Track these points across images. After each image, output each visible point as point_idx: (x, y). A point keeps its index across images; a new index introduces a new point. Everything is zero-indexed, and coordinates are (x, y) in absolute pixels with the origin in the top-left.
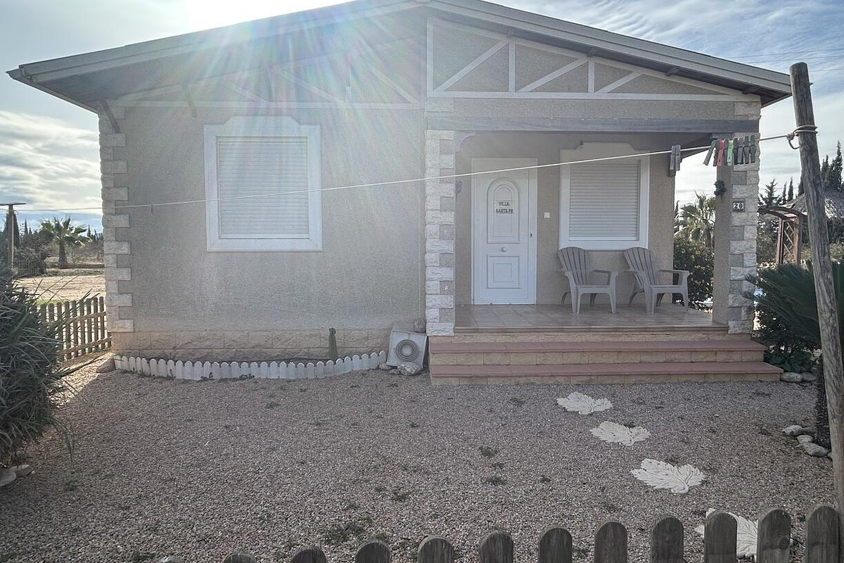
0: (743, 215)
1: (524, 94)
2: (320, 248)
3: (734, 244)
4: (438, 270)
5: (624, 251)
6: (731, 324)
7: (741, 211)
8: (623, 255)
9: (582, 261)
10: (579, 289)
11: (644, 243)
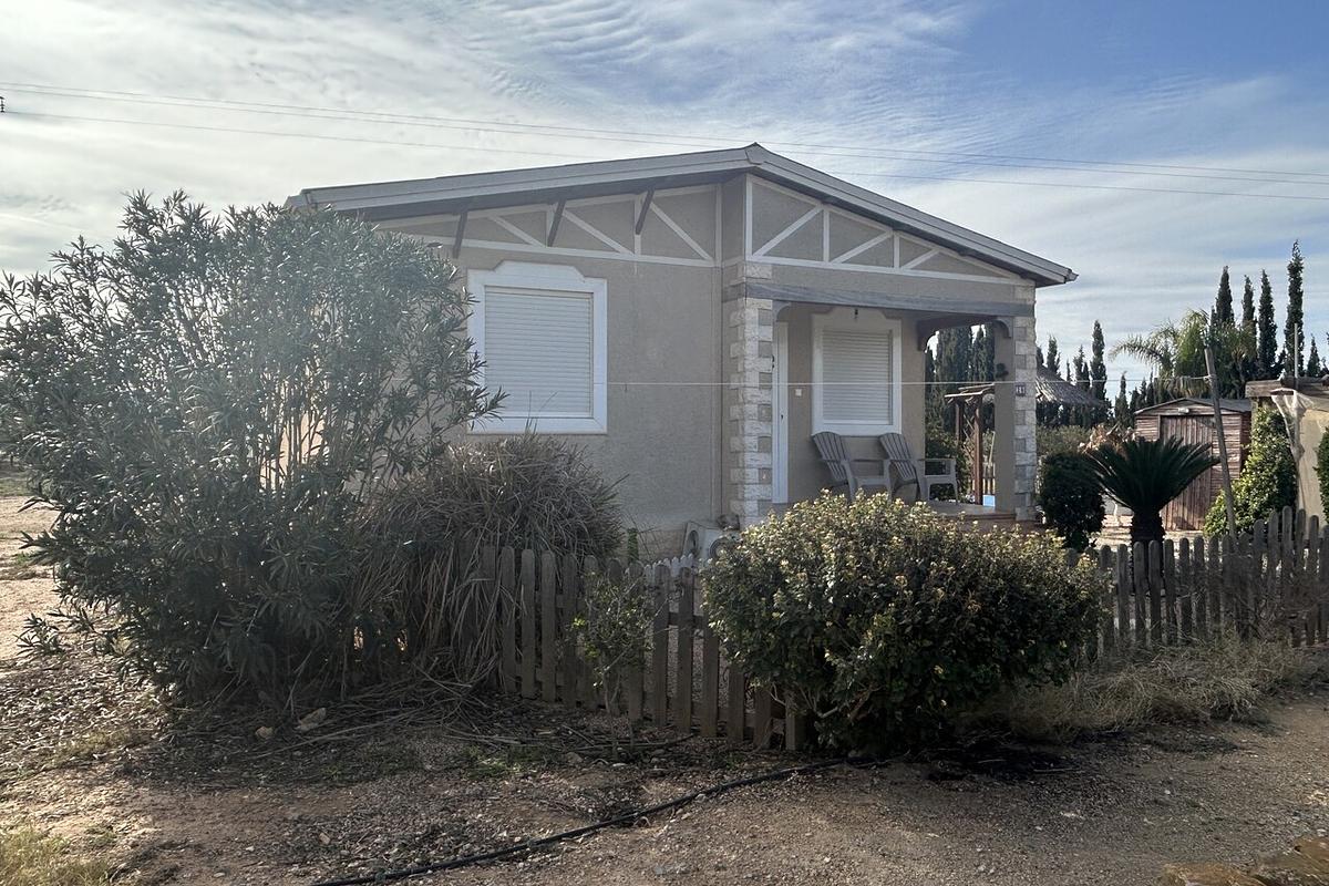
0: (1024, 399)
1: (838, 264)
2: (605, 431)
3: (1018, 428)
4: (757, 456)
5: (879, 437)
6: (1018, 510)
7: (1023, 395)
8: (878, 442)
9: (840, 448)
10: (859, 480)
11: (897, 428)
